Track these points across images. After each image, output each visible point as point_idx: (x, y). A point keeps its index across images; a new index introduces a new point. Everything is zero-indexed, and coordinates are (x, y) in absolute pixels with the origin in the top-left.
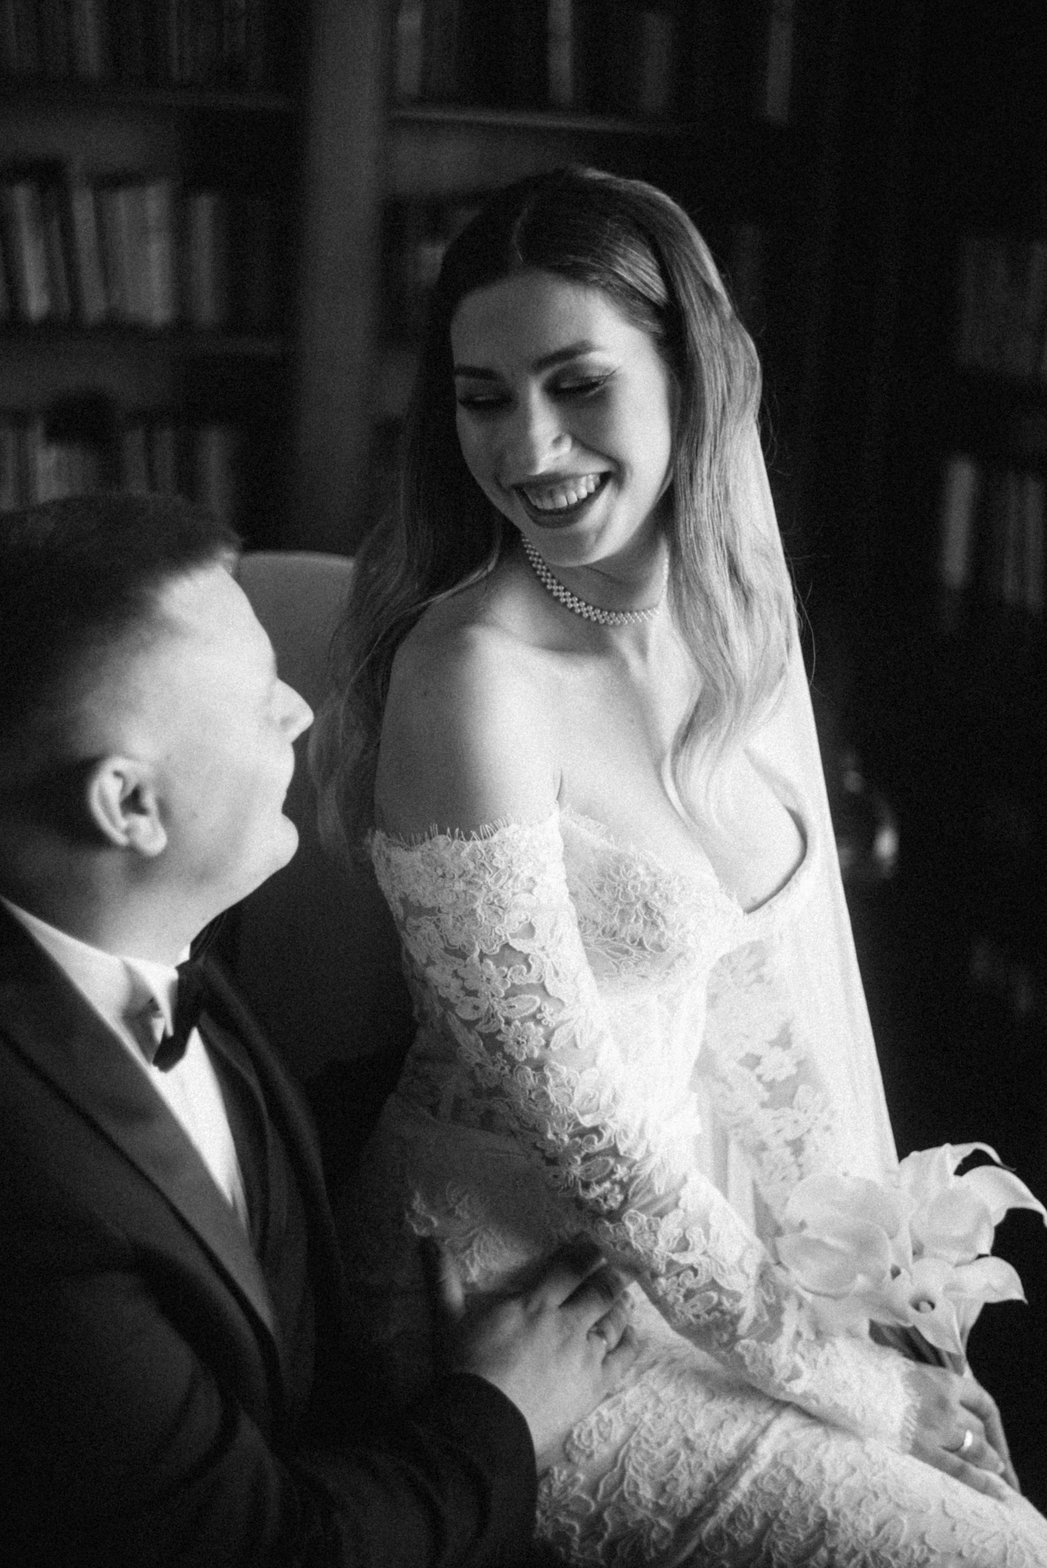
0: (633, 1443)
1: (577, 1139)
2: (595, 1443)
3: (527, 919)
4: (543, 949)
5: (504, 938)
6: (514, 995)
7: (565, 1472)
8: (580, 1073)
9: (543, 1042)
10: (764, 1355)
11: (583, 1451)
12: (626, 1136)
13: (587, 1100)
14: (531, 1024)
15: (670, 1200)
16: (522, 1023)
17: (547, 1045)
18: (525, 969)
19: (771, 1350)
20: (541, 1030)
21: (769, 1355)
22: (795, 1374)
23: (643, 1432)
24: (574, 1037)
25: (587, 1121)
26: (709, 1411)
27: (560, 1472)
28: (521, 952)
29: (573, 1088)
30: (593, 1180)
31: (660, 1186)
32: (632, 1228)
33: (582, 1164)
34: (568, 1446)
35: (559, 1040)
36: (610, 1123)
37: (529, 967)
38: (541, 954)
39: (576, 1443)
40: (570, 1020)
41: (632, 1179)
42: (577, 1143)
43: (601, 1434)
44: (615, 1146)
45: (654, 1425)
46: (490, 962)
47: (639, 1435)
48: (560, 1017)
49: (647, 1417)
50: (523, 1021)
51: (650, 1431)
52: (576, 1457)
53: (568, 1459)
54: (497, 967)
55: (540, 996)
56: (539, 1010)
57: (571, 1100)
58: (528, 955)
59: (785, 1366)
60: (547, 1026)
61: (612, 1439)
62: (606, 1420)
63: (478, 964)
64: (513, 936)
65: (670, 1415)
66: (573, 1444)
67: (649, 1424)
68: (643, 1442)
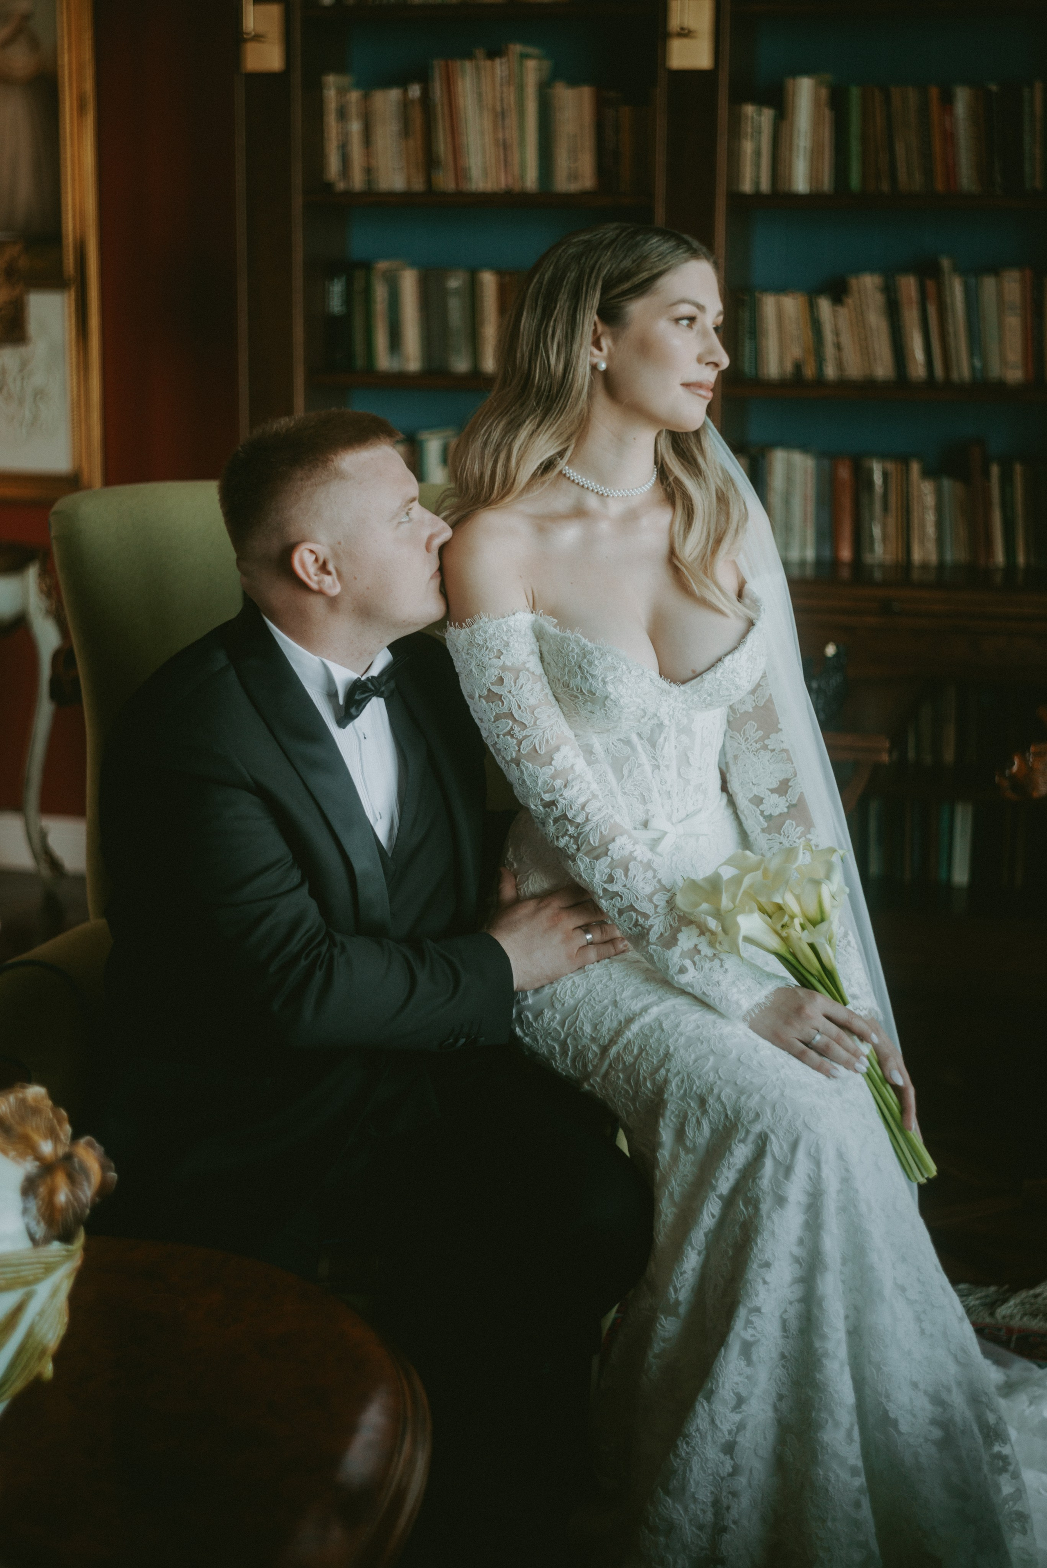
0: (587, 1000)
1: (547, 809)
2: (567, 997)
3: (499, 674)
4: (510, 692)
5: (487, 686)
6: (498, 720)
7: (550, 1013)
8: (541, 768)
9: (517, 748)
10: (663, 956)
11: (560, 1001)
12: (571, 808)
13: (546, 784)
14: (509, 737)
15: (603, 849)
16: (504, 737)
17: (519, 750)
18: (501, 704)
19: (669, 953)
20: (515, 741)
21: (666, 957)
22: (682, 970)
23: (594, 994)
24: (535, 745)
25: (547, 797)
26: (637, 988)
27: (548, 1013)
28: (497, 693)
29: (537, 777)
30: (560, 835)
31: (594, 840)
32: (582, 867)
33: (554, 825)
34: (554, 998)
35: (525, 748)
36: (560, 799)
37: (503, 702)
38: (509, 695)
39: (558, 996)
40: (530, 735)
41: (579, 834)
42: (546, 811)
43: (572, 992)
44: (565, 815)
45: (601, 991)
46: (484, 701)
47: (591, 995)
48: (524, 733)
49: (598, 987)
50: (504, 735)
51: (598, 994)
52: (558, 1006)
53: (552, 1005)
54: (487, 703)
55: (511, 720)
56: (512, 729)
57: (537, 785)
58: (501, 695)
59: (675, 964)
60: (517, 738)
61: (576, 996)
62: (576, 985)
63: (478, 702)
64: (492, 684)
65: (612, 987)
66: (556, 996)
67: (599, 990)
68: (592, 1000)
